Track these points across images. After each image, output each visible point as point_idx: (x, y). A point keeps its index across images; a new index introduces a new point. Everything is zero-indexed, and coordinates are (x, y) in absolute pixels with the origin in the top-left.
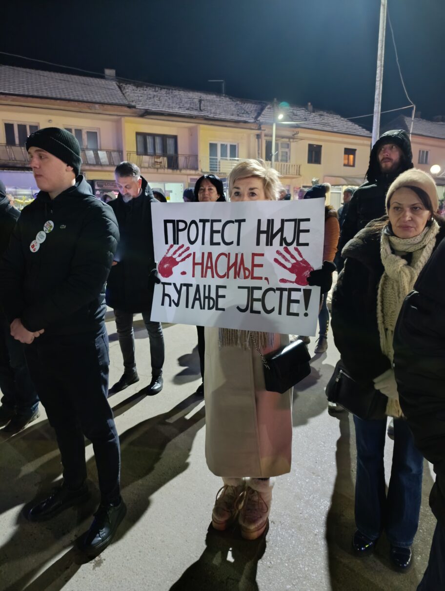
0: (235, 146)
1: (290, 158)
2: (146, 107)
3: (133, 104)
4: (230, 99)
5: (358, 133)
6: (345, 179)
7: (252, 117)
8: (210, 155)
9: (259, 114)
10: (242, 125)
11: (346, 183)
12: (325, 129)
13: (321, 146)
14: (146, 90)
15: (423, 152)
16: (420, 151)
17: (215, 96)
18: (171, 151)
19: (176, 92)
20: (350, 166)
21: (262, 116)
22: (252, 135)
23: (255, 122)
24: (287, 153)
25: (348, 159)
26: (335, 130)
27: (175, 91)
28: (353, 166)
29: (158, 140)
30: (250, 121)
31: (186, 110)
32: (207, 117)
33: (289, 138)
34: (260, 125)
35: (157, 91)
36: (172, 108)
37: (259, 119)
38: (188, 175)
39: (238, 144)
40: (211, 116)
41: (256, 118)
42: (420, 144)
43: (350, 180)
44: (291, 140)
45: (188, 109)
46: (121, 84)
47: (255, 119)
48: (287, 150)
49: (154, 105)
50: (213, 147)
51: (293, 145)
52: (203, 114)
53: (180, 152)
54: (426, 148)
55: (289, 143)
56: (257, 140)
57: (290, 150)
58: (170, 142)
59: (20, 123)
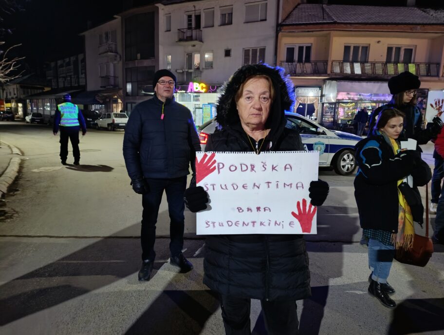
59: (355, 45)
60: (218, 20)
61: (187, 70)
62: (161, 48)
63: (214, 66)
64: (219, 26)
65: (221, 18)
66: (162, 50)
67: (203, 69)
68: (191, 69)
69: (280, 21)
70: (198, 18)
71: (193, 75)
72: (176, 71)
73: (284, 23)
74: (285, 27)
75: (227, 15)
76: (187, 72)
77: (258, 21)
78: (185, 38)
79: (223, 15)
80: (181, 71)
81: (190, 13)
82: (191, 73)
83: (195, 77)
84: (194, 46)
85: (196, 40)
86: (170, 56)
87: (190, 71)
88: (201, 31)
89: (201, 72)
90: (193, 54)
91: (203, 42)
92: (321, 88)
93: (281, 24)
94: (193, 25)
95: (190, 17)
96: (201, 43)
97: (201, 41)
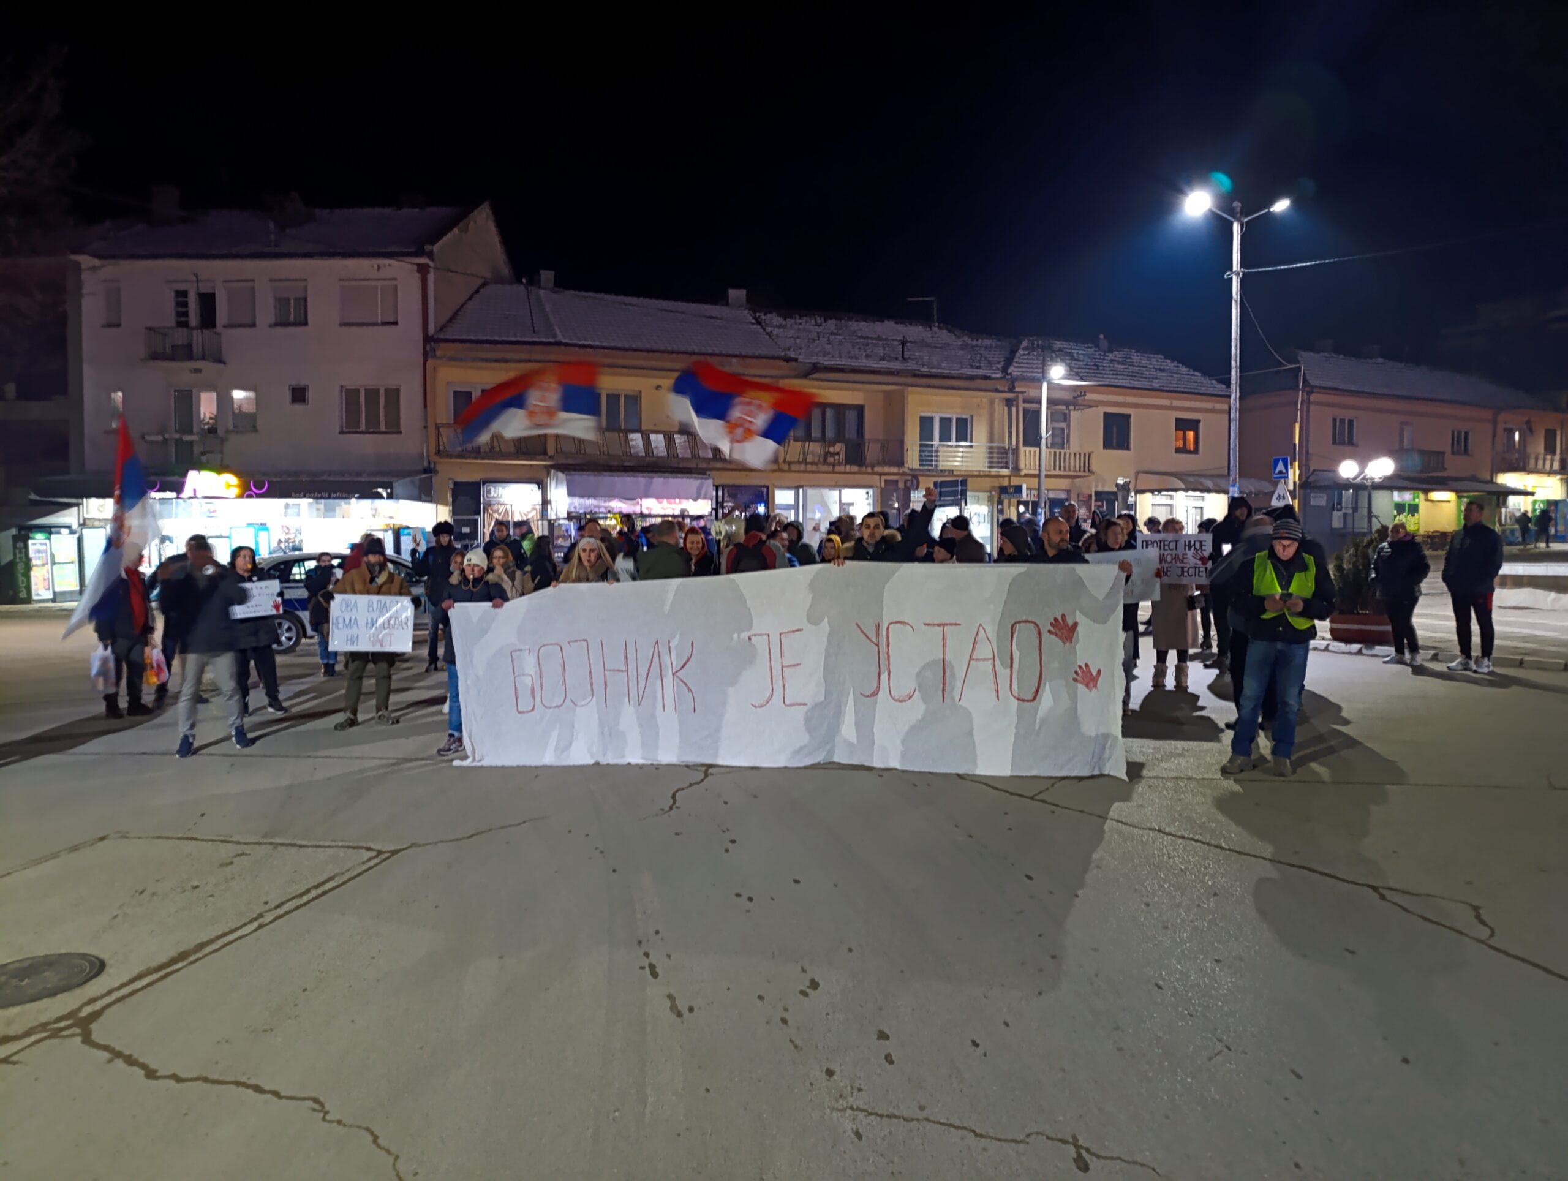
0: (966, 420)
1: (1068, 441)
2: (814, 360)
3: (792, 354)
4: (949, 331)
5: (1203, 390)
6: (1181, 480)
7: (998, 369)
8: (921, 440)
9: (1009, 362)
10: (979, 383)
11: (1183, 486)
12: (1136, 384)
13: (1129, 416)
14: (801, 324)
15: (1342, 421)
16: (1335, 420)
17: (921, 328)
18: (851, 432)
19: (854, 325)
20: (1190, 452)
21: (1014, 364)
22: (997, 400)
23: (1004, 377)
24: (1063, 430)
25: (1185, 439)
26: (1156, 385)
27: (850, 323)
28: (1196, 451)
29: (829, 413)
30: (994, 376)
31: (880, 360)
32: (917, 372)
33: (1067, 403)
34: (1013, 383)
35: (820, 325)
36: (856, 358)
37: (1009, 371)
38: (881, 474)
39: (972, 417)
40: (925, 369)
41: (1005, 370)
42: (1333, 405)
43: (1191, 479)
44: (1071, 407)
45: (883, 359)
46: (758, 314)
47: (1002, 372)
48: (1063, 425)
49: (825, 354)
50: (926, 423)
51: (1074, 415)
52: (911, 365)
53: (867, 435)
54: (1347, 414)
55: (1067, 412)
56: (1006, 409)
57: (1069, 426)
58: (851, 416)
59: (610, 392)
60: (266, 312)
61: (177, 436)
62: (87, 370)
63: (259, 425)
64: (270, 326)
65: (275, 307)
66: (90, 379)
67: (227, 432)
68: (191, 432)
69: (431, 330)
70: (208, 301)
71: (197, 450)
72: (143, 437)
73: (441, 336)
74: (442, 345)
75: (292, 302)
76: (178, 442)
77: (375, 324)
78: (168, 350)
79: (282, 303)
80: (160, 438)
81: (182, 287)
82: (191, 443)
83: (203, 454)
84: (198, 371)
85: (204, 358)
86: (120, 394)
87: (187, 438)
88: (219, 334)
89: (223, 440)
90: (194, 391)
91: (224, 363)
92: (542, 485)
93: (432, 336)
94: (194, 319)
95: (182, 295)
96: (221, 366)
97: (220, 360)
